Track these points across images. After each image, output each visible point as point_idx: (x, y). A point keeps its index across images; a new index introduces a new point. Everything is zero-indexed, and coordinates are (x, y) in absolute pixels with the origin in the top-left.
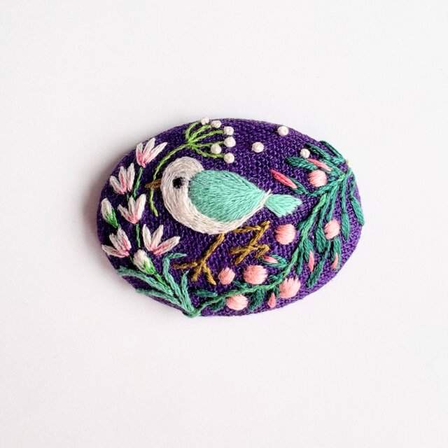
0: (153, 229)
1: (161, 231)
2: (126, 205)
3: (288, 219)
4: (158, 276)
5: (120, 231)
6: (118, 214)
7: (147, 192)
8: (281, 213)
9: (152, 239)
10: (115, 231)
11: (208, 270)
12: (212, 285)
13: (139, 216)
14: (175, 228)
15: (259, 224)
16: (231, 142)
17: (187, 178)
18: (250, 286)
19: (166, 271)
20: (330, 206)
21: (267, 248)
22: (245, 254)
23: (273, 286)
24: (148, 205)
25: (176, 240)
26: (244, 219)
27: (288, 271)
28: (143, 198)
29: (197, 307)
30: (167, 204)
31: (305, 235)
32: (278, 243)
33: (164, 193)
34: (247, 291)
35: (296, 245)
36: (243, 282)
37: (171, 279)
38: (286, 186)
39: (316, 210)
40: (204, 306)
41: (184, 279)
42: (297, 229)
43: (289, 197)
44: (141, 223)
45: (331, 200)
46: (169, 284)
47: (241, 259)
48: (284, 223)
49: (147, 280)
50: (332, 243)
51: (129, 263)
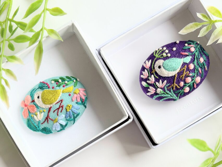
0: (159, 82)
1: (161, 81)
2: (149, 80)
3: (190, 63)
4: (165, 93)
5: (150, 87)
6: (148, 83)
7: (153, 74)
8: (188, 62)
9: (160, 84)
10: (149, 88)
11: (176, 85)
12: (179, 88)
13: (154, 80)
14: (164, 78)
15: (184, 67)
16: (167, 51)
17: (162, 65)
18: (188, 83)
19: (166, 91)
20: (199, 55)
21: (188, 72)
22: (184, 76)
23: (193, 81)
24: (155, 77)
25: (166, 81)
26: (180, 68)
27: (196, 76)
28: (153, 76)
29: (177, 96)
30: (159, 74)
31: (196, 65)
32: (190, 70)
33: (157, 72)
34: (188, 85)
35: (195, 68)
36: (186, 83)
37: (168, 92)
38: (186, 55)
39: (196, 57)
40: (179, 95)
41: (172, 90)
42: (193, 64)
43: (188, 57)
44: (155, 82)
45: (198, 53)
46: (168, 94)
47: (183, 78)
48: (190, 64)
49: (162, 95)
50: (203, 64)
51: (156, 94)
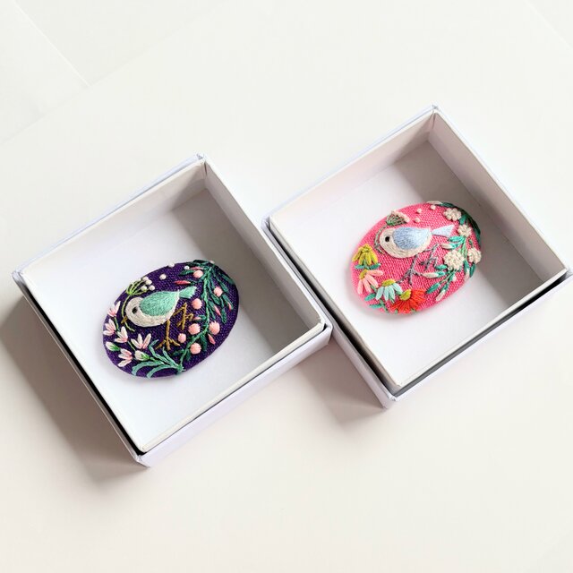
0: (136, 338)
1: (140, 336)
2: (118, 337)
3: (194, 297)
4: (152, 358)
5: (122, 350)
6: (116, 343)
7: (124, 325)
8: (190, 296)
9: (139, 342)
10: (120, 353)
11: (172, 340)
12: (179, 346)
13: (127, 337)
14: (146, 331)
15: (182, 306)
16: (149, 282)
17: (138, 305)
18: (195, 335)
19: (154, 354)
20: (211, 283)
21: (192, 314)
22: (184, 323)
23: (206, 330)
24: (127, 330)
25: (149, 336)
26: (174, 308)
27: (208, 320)
28: (123, 328)
29: (179, 363)
30: (135, 323)
31: (206, 299)
32: (196, 310)
33: (131, 319)
34: (195, 339)
35: (205, 306)
36: (191, 336)
37: (159, 356)
38: (185, 284)
39: (205, 287)
40: (181, 360)
41: (164, 352)
42: (201, 299)
43: (189, 288)
44: (129, 340)
45: (210, 280)
46: (159, 359)
47: (184, 326)
48: (193, 300)
49: (148, 364)
50: (222, 298)
51: (135, 362)
